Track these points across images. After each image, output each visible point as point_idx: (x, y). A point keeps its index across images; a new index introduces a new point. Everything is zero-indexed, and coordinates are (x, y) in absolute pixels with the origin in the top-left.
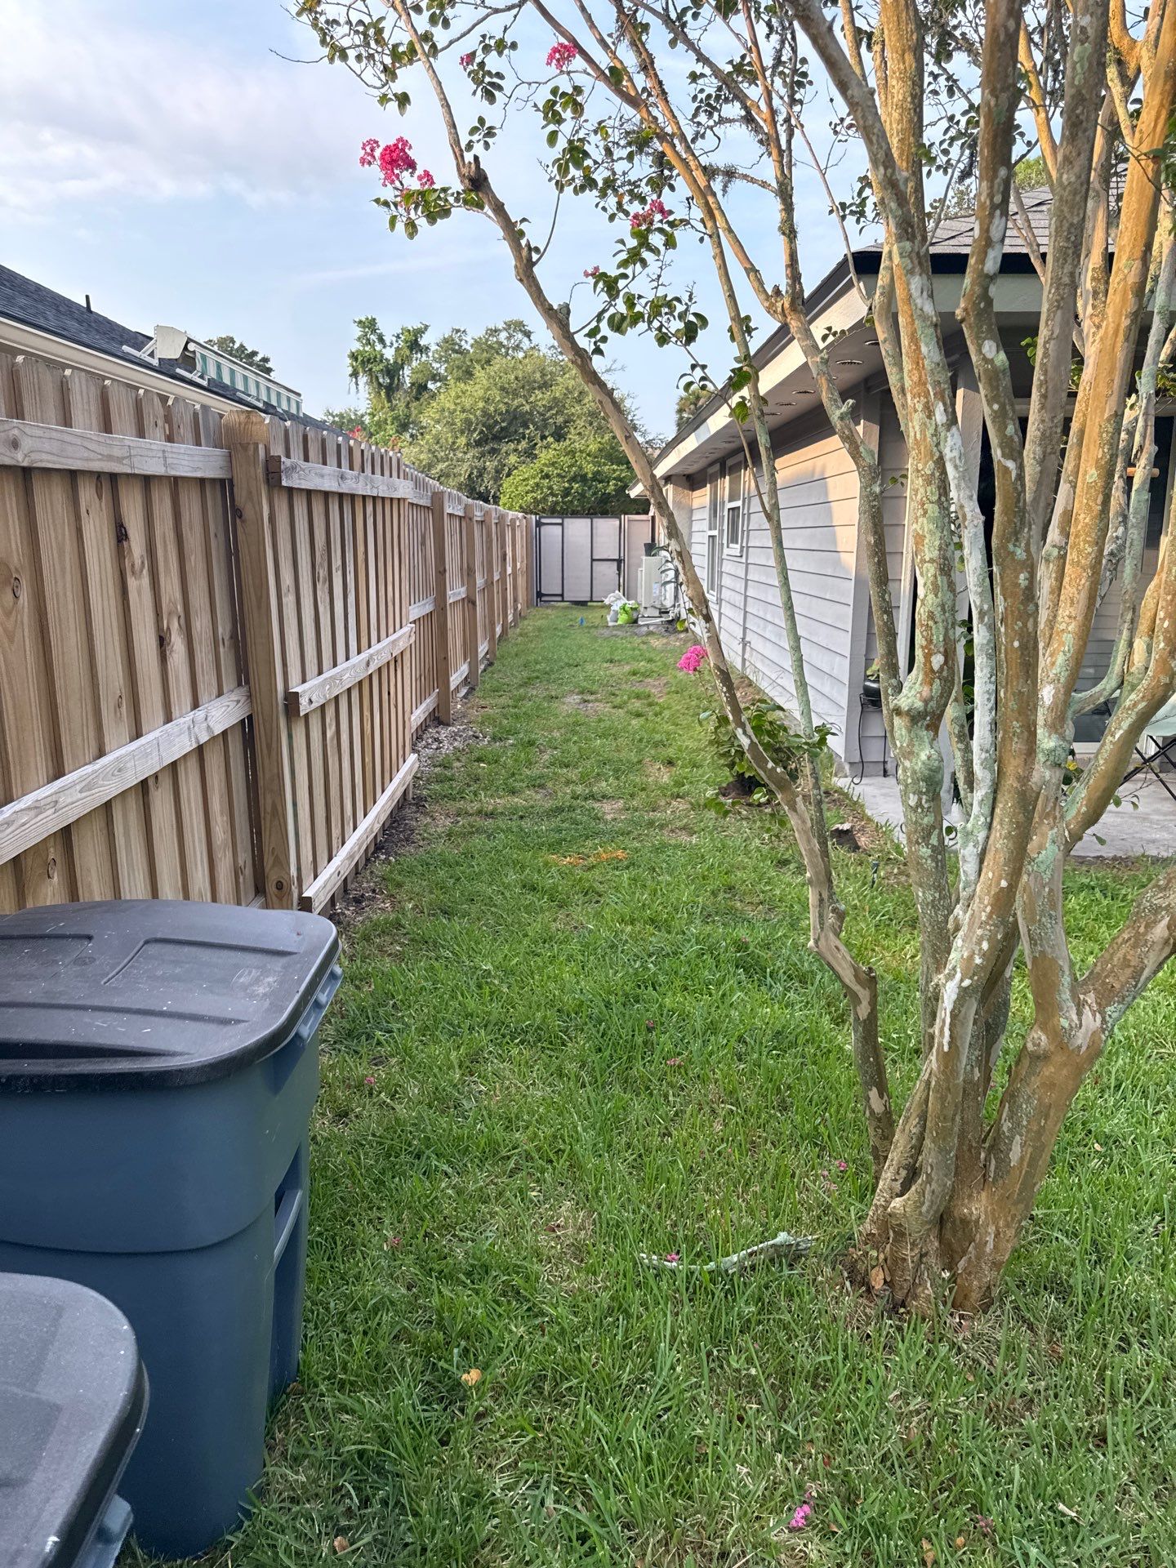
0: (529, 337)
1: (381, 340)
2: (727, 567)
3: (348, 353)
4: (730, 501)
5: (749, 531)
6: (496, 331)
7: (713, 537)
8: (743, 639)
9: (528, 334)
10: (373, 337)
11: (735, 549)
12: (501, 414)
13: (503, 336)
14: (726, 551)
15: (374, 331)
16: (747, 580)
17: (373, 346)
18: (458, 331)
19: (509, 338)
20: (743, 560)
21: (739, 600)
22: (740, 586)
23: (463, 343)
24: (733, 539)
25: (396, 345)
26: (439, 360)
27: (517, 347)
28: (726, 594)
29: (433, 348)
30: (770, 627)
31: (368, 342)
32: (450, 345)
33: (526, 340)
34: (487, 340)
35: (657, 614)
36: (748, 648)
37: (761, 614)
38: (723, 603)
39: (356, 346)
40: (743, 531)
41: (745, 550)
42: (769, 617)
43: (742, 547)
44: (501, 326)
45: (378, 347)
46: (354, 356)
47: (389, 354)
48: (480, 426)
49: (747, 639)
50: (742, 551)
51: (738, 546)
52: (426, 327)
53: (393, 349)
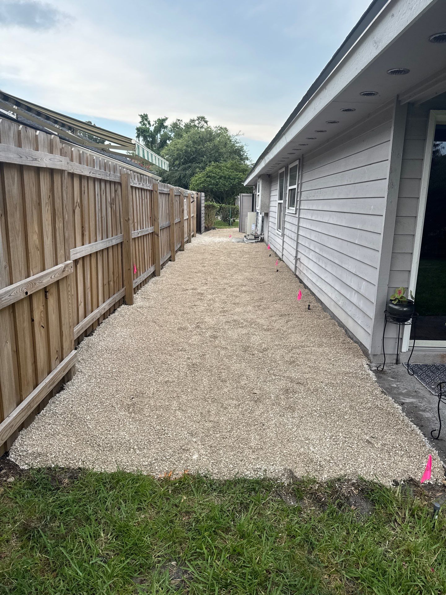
0: (207, 123)
1: (149, 124)
2: (287, 218)
3: (136, 128)
4: (290, 186)
5: (300, 201)
6: (194, 120)
7: (280, 204)
8: (296, 257)
9: (206, 122)
10: (146, 122)
11: (292, 210)
12: (193, 152)
13: (196, 123)
14: (287, 211)
15: (146, 120)
16: (299, 226)
17: (146, 126)
18: (179, 120)
19: (199, 123)
20: (297, 216)
21: (294, 236)
22: (295, 229)
23: (181, 125)
24: (292, 204)
25: (155, 125)
26: (171, 131)
27: (202, 127)
28: (287, 232)
29: (169, 126)
30: (312, 253)
31: (144, 124)
32: (175, 125)
33: (205, 124)
34: (190, 124)
35: (253, 238)
36: (298, 261)
37: (307, 245)
38: (285, 236)
39: (139, 125)
40: (297, 201)
41: (298, 211)
42: (312, 248)
43: (296, 209)
44: (196, 118)
45: (148, 126)
46: (138, 129)
47: (152, 129)
48: (184, 157)
49: (298, 257)
50: (296, 211)
51: (294, 209)
52: (167, 119)
53: (154, 127)
